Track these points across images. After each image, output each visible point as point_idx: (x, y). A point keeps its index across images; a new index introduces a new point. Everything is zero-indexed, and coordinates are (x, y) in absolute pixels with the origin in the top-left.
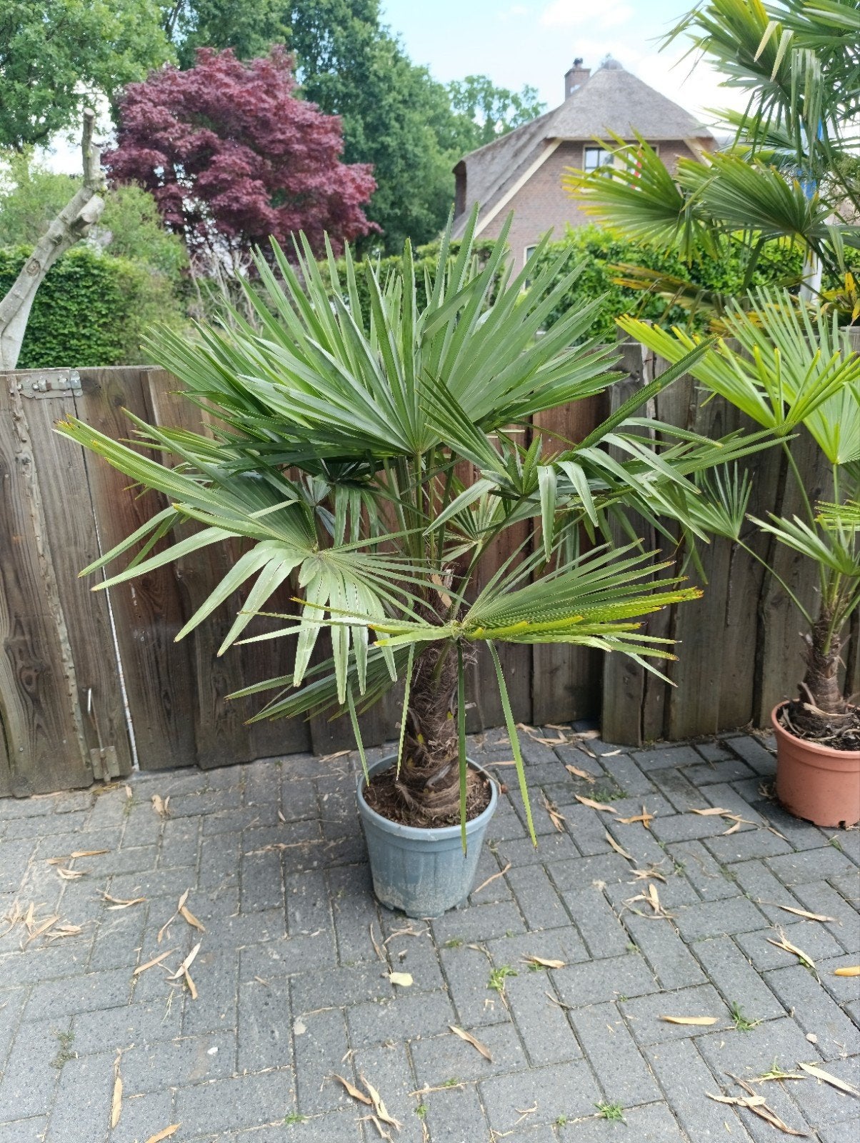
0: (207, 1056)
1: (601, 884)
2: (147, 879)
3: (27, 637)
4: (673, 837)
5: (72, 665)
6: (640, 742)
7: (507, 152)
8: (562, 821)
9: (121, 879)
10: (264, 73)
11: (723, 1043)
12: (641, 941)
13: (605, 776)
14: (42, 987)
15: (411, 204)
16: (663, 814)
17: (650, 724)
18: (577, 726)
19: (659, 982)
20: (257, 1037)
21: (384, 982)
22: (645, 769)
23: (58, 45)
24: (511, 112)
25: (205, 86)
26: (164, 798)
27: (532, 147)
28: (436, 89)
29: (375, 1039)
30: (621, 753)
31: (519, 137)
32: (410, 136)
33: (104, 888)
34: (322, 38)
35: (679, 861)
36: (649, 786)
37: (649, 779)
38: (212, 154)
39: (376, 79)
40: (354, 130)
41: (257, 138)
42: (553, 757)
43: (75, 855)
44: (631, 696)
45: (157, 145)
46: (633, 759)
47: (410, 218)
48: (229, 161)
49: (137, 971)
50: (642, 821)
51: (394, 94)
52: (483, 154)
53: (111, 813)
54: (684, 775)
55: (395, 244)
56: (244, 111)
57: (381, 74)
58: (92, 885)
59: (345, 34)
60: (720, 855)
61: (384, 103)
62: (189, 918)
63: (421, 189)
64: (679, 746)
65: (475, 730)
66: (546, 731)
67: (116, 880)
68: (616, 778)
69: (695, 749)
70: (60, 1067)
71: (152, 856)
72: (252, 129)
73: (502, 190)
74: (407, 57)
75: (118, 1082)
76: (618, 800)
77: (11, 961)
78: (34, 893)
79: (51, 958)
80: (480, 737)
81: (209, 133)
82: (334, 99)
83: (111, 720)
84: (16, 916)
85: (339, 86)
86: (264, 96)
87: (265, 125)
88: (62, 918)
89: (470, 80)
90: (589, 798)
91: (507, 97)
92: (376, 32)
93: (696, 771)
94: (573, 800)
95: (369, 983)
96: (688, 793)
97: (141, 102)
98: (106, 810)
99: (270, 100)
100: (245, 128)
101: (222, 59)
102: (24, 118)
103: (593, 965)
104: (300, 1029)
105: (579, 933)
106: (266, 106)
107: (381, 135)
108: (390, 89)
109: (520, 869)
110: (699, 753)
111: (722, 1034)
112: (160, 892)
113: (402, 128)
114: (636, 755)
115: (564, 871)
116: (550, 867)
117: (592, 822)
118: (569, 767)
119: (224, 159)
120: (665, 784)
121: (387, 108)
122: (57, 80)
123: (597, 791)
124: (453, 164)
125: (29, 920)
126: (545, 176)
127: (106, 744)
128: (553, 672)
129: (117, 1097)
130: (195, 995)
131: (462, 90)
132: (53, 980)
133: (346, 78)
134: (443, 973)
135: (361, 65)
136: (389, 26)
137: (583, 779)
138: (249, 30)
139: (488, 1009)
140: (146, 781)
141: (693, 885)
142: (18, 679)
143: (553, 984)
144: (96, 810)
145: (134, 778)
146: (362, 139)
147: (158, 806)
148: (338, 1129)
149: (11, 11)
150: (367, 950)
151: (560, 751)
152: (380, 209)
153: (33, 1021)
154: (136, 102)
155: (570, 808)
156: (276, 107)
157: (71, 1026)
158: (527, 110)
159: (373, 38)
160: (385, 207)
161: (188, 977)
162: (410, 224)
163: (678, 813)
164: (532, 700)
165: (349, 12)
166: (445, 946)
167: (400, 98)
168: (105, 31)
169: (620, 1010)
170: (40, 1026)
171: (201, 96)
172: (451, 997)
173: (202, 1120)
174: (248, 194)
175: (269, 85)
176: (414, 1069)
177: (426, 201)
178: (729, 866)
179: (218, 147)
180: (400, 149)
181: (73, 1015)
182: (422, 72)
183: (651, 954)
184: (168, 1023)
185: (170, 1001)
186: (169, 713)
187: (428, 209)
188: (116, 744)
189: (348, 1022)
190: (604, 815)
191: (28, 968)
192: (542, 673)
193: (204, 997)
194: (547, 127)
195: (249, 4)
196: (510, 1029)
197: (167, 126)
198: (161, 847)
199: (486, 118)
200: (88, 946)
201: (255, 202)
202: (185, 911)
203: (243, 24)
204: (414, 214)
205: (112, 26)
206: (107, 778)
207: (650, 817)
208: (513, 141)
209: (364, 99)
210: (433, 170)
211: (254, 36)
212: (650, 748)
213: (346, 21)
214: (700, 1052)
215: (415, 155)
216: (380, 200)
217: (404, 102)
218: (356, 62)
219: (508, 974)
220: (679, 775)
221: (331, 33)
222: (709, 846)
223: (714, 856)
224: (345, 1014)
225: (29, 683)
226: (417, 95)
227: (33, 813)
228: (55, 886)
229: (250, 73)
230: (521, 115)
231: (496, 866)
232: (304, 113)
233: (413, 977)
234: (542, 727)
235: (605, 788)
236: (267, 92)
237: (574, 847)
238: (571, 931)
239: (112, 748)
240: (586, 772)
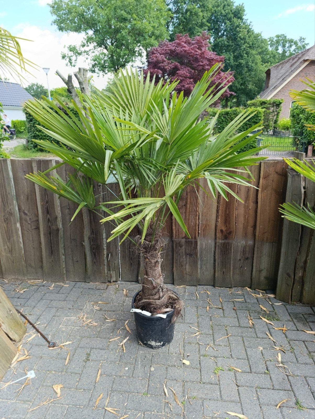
0: (125, 369)
1: (261, 348)
2: (118, 314)
3: (95, 236)
4: (293, 338)
5: (106, 245)
6: (290, 302)
7: (288, 65)
8: (253, 324)
9: (110, 312)
10: (199, 42)
11: (290, 411)
12: (270, 370)
13: (273, 311)
14: (85, 339)
15: (248, 84)
16: (292, 329)
17: (295, 296)
18: (268, 291)
19: (273, 386)
20: (140, 368)
21: (181, 362)
22: (289, 312)
23: (131, 36)
24: (294, 47)
25: (178, 48)
26: (127, 290)
27: (298, 63)
28: (264, 41)
29: (174, 378)
30: (282, 304)
31: (293, 59)
32: (251, 60)
33: (105, 314)
34: (222, 25)
35: (293, 347)
36: (289, 318)
37: (290, 316)
38: (177, 71)
39: (240, 39)
40: (229, 58)
41: (193, 65)
42: (256, 301)
43: (99, 302)
44: (288, 285)
45: (159, 68)
46: (286, 307)
47: (247, 89)
48: (183, 73)
49: (111, 340)
50: (283, 330)
51: (246, 44)
52: (278, 66)
53: (111, 292)
54: (304, 317)
55: (241, 99)
56: (189, 55)
57: (242, 37)
58: (102, 312)
59: (230, 24)
60: (310, 349)
61: (242, 48)
62: (128, 329)
63: (253, 79)
64: (305, 306)
65: (229, 287)
66: (256, 291)
67: (109, 312)
68: (277, 313)
69: (312, 308)
70: (86, 362)
71: (120, 307)
72: (192, 61)
73: (284, 80)
74: (253, 30)
75: (100, 370)
76: (276, 321)
77: (78, 330)
78: (87, 311)
79: (88, 331)
80: (231, 289)
81: (177, 63)
82: (223, 47)
83: (115, 264)
84: (81, 317)
85: (226, 42)
86: (197, 50)
87: (197, 60)
88: (93, 320)
89: (278, 36)
90: (265, 318)
91: (292, 42)
92: (242, 22)
93: (310, 316)
94: (259, 318)
95: (176, 361)
96: (303, 324)
97: (156, 53)
98: (110, 291)
99: (199, 51)
100: (189, 61)
101: (184, 37)
102: (118, 60)
103: (251, 374)
104: (152, 369)
105: (249, 363)
106: (198, 53)
107: (240, 59)
108: (245, 43)
109: (234, 337)
110: (313, 310)
111: (291, 408)
112: (120, 319)
113: (248, 57)
114: (287, 306)
115: (249, 341)
116: (244, 339)
117: (264, 327)
118: (261, 306)
119: (181, 72)
120: (296, 319)
121: (243, 50)
122: (130, 48)
123: (269, 316)
124: (266, 69)
125: (84, 319)
126: (302, 74)
127: (113, 270)
128: (260, 271)
129: (99, 374)
130: (125, 351)
131: (274, 40)
132: (88, 337)
133: (229, 39)
134: (200, 364)
135: (235, 34)
136: (247, 20)
137: (264, 311)
138: (195, 26)
139: (212, 379)
140: (122, 284)
141: (296, 356)
142: (91, 247)
143: (236, 377)
144: (107, 290)
145: (119, 282)
146: (232, 61)
147: (125, 292)
148: (157, 401)
149: (118, 26)
150: (177, 351)
151: (259, 299)
152: (236, 86)
153: (81, 347)
154: (154, 54)
155: (257, 320)
156: (201, 53)
157: (90, 352)
158: (300, 47)
159: (240, 25)
160: (238, 86)
161: (124, 346)
162: (247, 91)
163: (298, 330)
164: (251, 280)
165: (233, 16)
166: (202, 355)
167: (249, 46)
168: (147, 30)
169: (256, 391)
170: (83, 349)
171: (175, 51)
172: (201, 372)
173: (120, 387)
174: (188, 84)
175: (199, 46)
176: (184, 390)
177: (255, 83)
178: (312, 353)
179: (180, 68)
180: (246, 64)
181: (92, 349)
182: (258, 35)
183: (273, 376)
184: (116, 357)
185: (117, 351)
186: (131, 264)
187: (255, 86)
188: (115, 271)
189: (167, 371)
190: (269, 325)
191: (82, 332)
192: (256, 271)
193: (127, 353)
194: (305, 55)
195: (196, 17)
196: (218, 386)
197: (163, 61)
198: (123, 305)
199: (283, 50)
200: (98, 330)
201: (190, 87)
202: (126, 326)
203: (193, 24)
204: (249, 88)
205: (149, 29)
206: (112, 281)
207: (286, 329)
208: (291, 61)
209: (235, 46)
210: (258, 72)
211: (197, 28)
212: (294, 305)
213: (231, 19)
214: (281, 412)
215: (252, 66)
216: (237, 83)
217: (250, 47)
218: (233, 34)
219: (221, 370)
220: (302, 316)
221: (225, 23)
222: (306, 344)
223: (307, 348)
224: (167, 368)
225: (94, 249)
226: (255, 44)
227: (90, 288)
228: (92, 310)
229: (193, 42)
230: (297, 49)
231: (226, 334)
232: (211, 55)
233: (190, 363)
234: (255, 290)
235: (272, 316)
236: (198, 48)
237: (255, 334)
238: (246, 361)
239: (114, 272)
240: (266, 308)
